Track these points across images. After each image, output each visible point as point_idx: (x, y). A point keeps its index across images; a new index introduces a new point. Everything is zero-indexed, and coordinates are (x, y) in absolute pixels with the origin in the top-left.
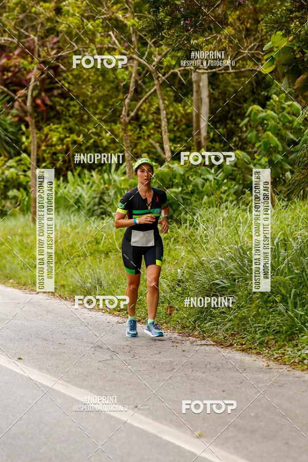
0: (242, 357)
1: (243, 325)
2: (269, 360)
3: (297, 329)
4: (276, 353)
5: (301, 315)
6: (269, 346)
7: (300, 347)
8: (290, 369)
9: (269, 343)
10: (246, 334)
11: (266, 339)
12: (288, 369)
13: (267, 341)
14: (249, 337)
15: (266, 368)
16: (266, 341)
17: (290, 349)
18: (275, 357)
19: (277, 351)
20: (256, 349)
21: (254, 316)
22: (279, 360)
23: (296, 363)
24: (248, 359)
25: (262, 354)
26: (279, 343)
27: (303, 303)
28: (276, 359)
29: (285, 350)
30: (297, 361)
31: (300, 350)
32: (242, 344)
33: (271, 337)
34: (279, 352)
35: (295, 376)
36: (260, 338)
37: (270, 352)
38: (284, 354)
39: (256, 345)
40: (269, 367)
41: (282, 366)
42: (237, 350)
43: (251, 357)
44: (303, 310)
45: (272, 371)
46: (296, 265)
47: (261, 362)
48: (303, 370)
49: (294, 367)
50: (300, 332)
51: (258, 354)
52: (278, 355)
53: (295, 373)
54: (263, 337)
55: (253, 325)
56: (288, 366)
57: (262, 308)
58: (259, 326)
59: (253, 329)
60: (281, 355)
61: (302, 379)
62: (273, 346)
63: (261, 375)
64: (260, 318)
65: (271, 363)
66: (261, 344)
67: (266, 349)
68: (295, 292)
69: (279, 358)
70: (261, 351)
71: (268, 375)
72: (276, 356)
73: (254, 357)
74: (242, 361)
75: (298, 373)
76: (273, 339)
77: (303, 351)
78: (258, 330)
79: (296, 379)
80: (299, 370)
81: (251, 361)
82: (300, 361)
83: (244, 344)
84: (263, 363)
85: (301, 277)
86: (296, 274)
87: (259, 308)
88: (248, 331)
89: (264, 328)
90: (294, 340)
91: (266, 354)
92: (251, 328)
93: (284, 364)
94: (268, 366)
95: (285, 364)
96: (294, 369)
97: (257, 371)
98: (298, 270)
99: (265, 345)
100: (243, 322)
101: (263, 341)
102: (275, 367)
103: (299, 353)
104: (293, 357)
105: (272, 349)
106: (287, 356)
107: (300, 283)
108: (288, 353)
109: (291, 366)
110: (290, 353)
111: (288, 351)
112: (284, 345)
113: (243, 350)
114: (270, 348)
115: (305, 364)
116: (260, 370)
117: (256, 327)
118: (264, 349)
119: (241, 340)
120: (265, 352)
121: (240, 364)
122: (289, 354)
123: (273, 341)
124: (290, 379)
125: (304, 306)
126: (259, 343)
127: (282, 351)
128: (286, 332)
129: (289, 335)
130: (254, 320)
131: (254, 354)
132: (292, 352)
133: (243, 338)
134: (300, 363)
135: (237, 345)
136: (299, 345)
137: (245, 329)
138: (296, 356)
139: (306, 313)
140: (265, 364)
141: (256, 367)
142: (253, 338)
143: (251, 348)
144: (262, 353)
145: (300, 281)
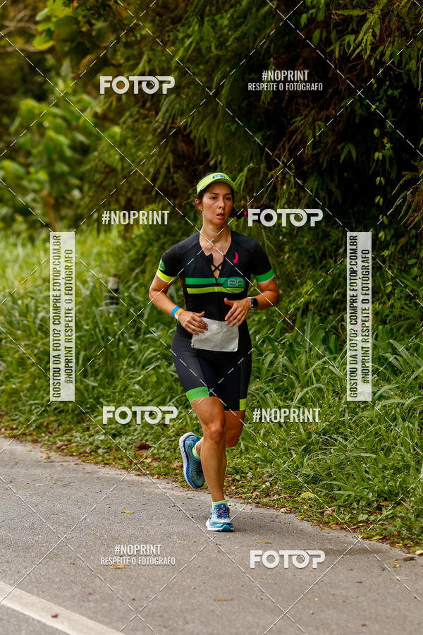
0: (14, 447)
1: (14, 402)
2: (50, 450)
3: (88, 406)
4: (59, 440)
5: (94, 388)
6: (50, 431)
7: (92, 432)
8: (78, 462)
9: (50, 426)
10: (16, 415)
11: (45, 421)
12: (75, 462)
13: (48, 424)
14: (22, 419)
15: (46, 461)
16: (45, 424)
17: (78, 434)
18: (58, 445)
19: (60, 438)
20: (31, 435)
21: (28, 390)
22: (64, 449)
23: (86, 453)
24: (20, 449)
25: (40, 442)
26: (64, 426)
27: (96, 371)
28: (59, 448)
29: (72, 436)
30: (88, 450)
31: (92, 436)
32: (12, 429)
33: (52, 419)
34: (64, 438)
35: (86, 471)
36: (37, 420)
37: (51, 439)
38: (70, 441)
39: (32, 429)
40: (49, 460)
41: (68, 458)
42: (5, 437)
43: (25, 446)
44: (95, 381)
45: (53, 465)
46: (87, 318)
47: (39, 453)
48: (97, 463)
49: (84, 459)
50: (93, 411)
51: (35, 441)
52: (62, 443)
53: (86, 468)
54: (41, 419)
55: (27, 401)
56: (76, 458)
57: (40, 378)
58: (35, 404)
59: (27, 408)
60: (66, 443)
61: (96, 476)
62: (55, 430)
63: (38, 471)
64: (36, 392)
65: (53, 454)
66: (38, 427)
67: (46, 435)
68: (85, 355)
69: (64, 447)
70: (39, 437)
71: (48, 470)
72: (59, 443)
73: (29, 446)
74: (12, 453)
75: (90, 467)
76: (56, 421)
77: (96, 437)
78: (36, 408)
79: (87, 475)
80: (91, 463)
81: (25, 452)
82: (92, 451)
83: (16, 429)
84: (41, 455)
85: (92, 335)
86: (86, 330)
87: (35, 379)
88: (20, 411)
89: (42, 406)
90: (84, 422)
91: (46, 442)
92: (24, 405)
93: (70, 456)
94: (49, 458)
95: (72, 455)
96: (84, 462)
97: (33, 466)
98: (88, 325)
99: (44, 429)
100: (13, 399)
101: (41, 424)
102: (59, 460)
103: (91, 439)
104: (83, 446)
105: (54, 434)
106: (74, 445)
107: (92, 343)
108: (76, 440)
109: (80, 458)
110: (79, 439)
111: (76, 437)
112: (70, 430)
113: (14, 437)
114: (51, 433)
115: (99, 455)
116: (38, 463)
117: (31, 405)
118: (43, 435)
119: (11, 422)
120: (44, 439)
121: (9, 456)
122: (78, 442)
123: (54, 423)
124: (79, 476)
125: (98, 375)
126: (36, 427)
127: (67, 437)
128: (73, 411)
129: (78, 415)
130: (28, 395)
131: (30, 442)
132: (81, 438)
133: (14, 420)
134: (93, 453)
135: (6, 430)
136: (91, 429)
137: (16, 408)
138: (87, 444)
139: (100, 385)
140: (44, 456)
141: (32, 460)
142: (28, 420)
143: (24, 434)
144: (40, 440)
145: (91, 340)
